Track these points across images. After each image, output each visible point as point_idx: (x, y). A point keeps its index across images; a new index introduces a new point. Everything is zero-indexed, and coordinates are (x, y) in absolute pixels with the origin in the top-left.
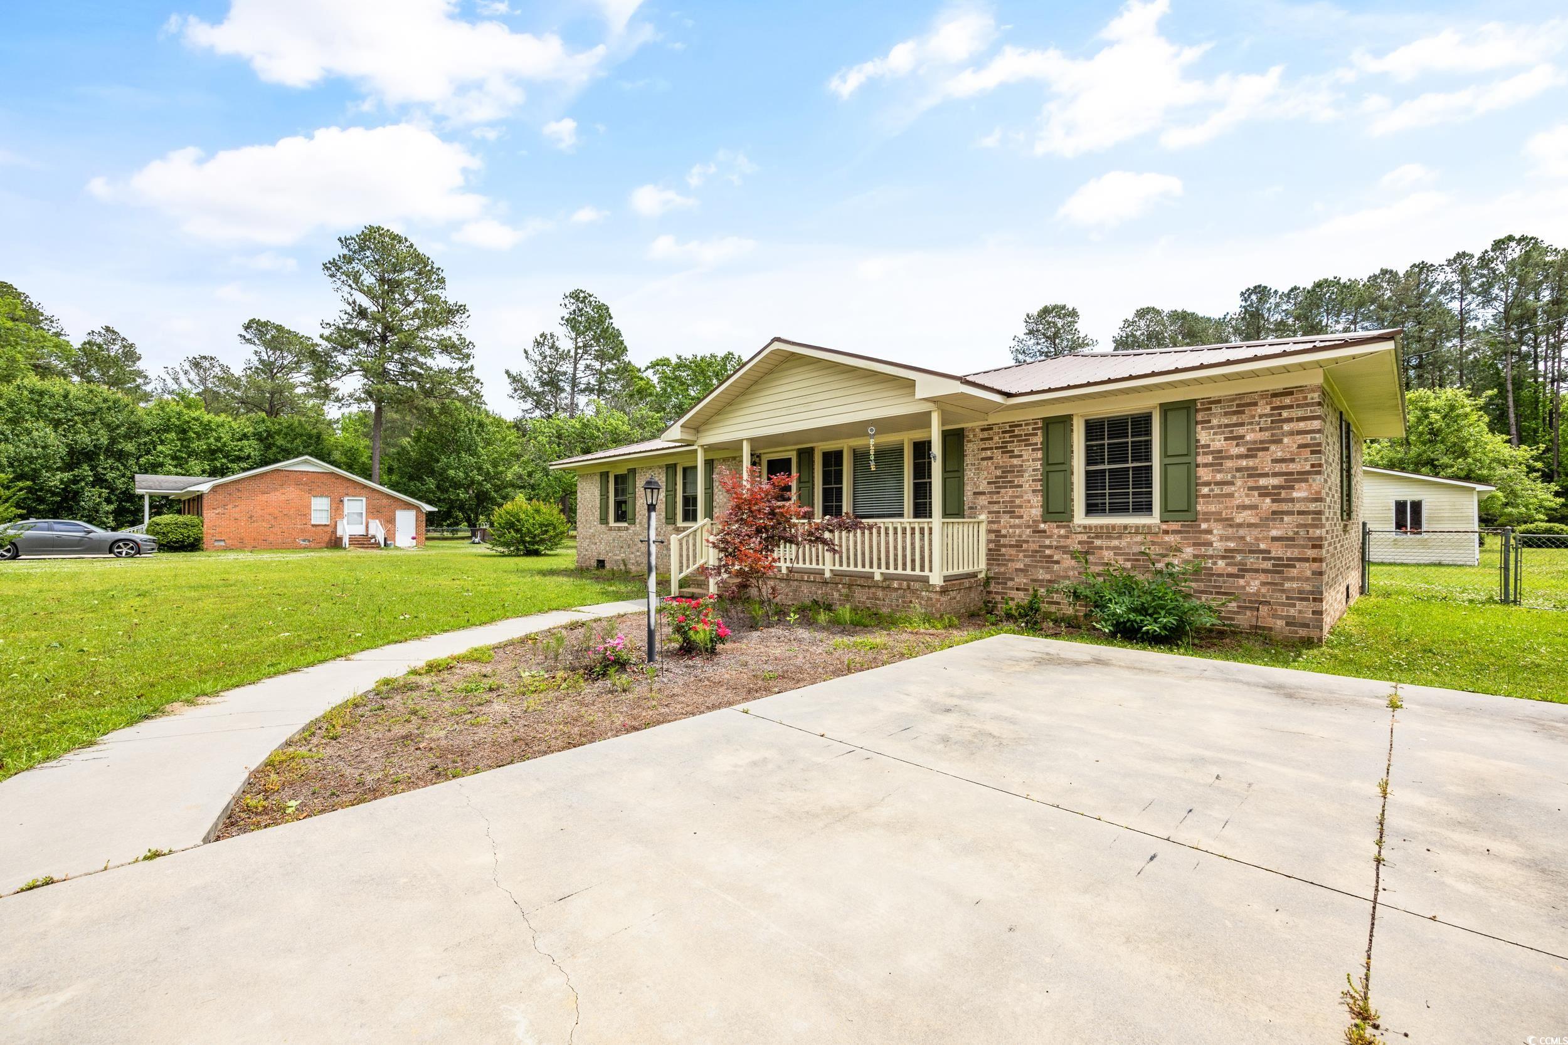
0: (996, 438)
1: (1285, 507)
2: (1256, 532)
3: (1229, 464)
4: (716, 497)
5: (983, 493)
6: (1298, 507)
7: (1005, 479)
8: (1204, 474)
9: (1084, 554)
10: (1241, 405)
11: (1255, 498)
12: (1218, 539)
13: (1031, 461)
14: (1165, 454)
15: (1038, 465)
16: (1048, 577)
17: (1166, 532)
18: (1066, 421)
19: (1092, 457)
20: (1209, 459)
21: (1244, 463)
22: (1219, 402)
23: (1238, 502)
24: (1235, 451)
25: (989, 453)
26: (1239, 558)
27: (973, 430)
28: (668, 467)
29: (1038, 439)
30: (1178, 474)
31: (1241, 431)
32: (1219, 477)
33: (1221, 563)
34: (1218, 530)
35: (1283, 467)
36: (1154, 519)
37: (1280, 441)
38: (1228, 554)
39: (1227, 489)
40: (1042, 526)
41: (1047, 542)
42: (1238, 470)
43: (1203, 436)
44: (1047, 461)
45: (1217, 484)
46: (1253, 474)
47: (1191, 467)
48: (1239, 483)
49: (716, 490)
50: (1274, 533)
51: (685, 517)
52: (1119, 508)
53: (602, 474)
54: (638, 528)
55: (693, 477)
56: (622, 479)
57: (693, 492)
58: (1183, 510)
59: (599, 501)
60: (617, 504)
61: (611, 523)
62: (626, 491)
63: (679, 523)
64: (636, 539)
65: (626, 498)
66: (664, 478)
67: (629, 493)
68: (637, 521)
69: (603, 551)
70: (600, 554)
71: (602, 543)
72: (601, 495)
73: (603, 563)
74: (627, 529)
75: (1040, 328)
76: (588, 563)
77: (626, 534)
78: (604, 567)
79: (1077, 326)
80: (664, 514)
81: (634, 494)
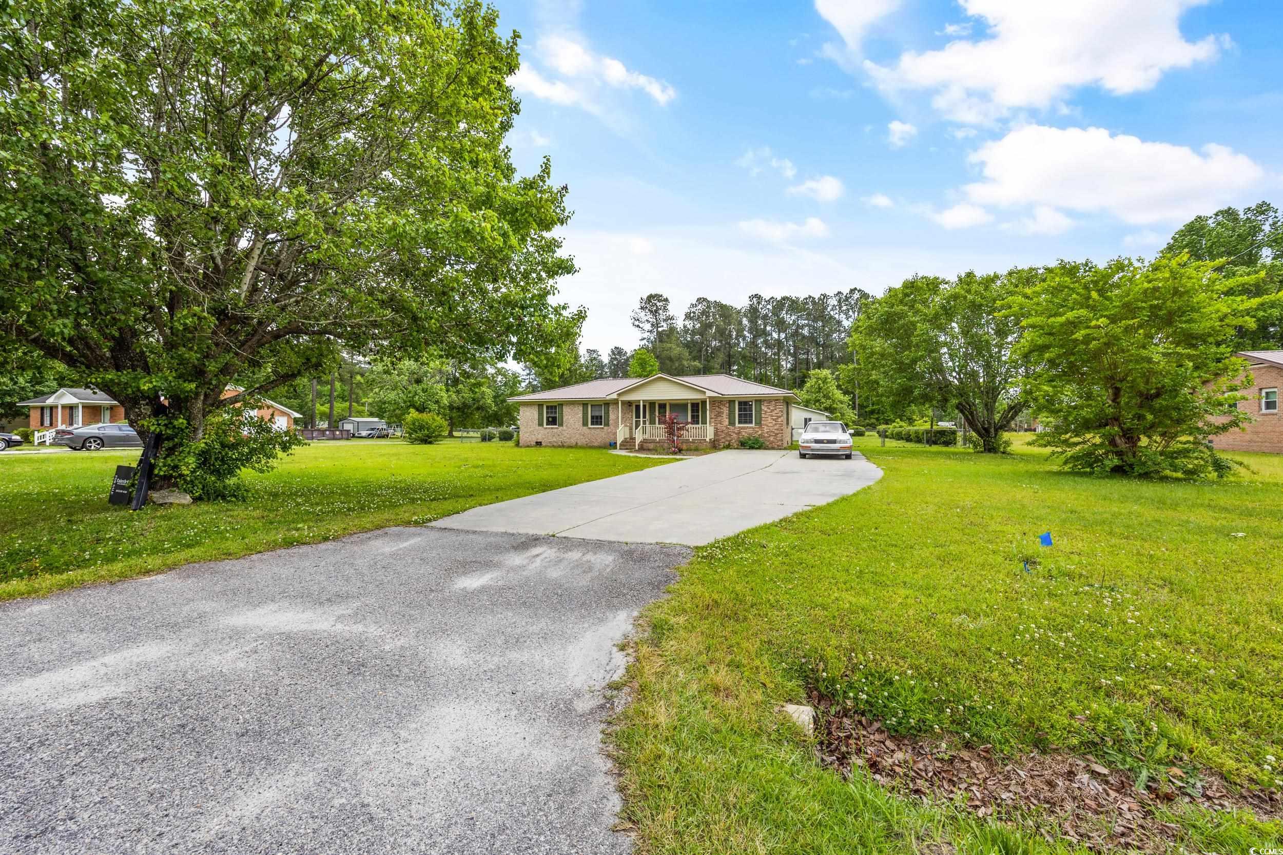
0: (716, 404)
1: (777, 423)
2: (772, 428)
3: (767, 414)
4: (610, 417)
5: (713, 418)
6: (779, 423)
7: (719, 414)
8: (763, 415)
9: (739, 433)
10: (770, 401)
11: (772, 421)
12: (766, 429)
13: (726, 411)
14: (756, 411)
16: (730, 439)
17: (756, 428)
18: (734, 401)
19: (740, 410)
20: (764, 412)
21: (770, 413)
22: (765, 400)
23: (769, 421)
25: (714, 408)
26: (769, 433)
28: (583, 404)
29: (728, 405)
30: (758, 415)
31: (770, 407)
32: (766, 416)
33: (766, 434)
34: (765, 427)
36: (753, 425)
37: (776, 410)
39: (767, 419)
40: (728, 427)
41: (730, 431)
42: (769, 415)
43: (763, 408)
44: (730, 411)
46: (772, 416)
47: (761, 414)
48: (769, 418)
49: (610, 414)
50: (775, 428)
51: (592, 424)
52: (746, 422)
53: (540, 405)
54: (565, 428)
55: (597, 408)
56: (552, 407)
57: (597, 414)
58: (759, 423)
59: (536, 416)
60: (548, 418)
61: (545, 426)
62: (555, 413)
63: (590, 426)
64: (563, 432)
65: (555, 415)
66: (582, 409)
67: (559, 414)
68: (564, 425)
69: (540, 438)
70: (538, 439)
71: (539, 434)
72: (539, 414)
73: (541, 442)
74: (558, 428)
75: (648, 306)
76: (529, 444)
77: (555, 430)
78: (541, 445)
79: (668, 307)
80: (581, 422)
81: (562, 414)
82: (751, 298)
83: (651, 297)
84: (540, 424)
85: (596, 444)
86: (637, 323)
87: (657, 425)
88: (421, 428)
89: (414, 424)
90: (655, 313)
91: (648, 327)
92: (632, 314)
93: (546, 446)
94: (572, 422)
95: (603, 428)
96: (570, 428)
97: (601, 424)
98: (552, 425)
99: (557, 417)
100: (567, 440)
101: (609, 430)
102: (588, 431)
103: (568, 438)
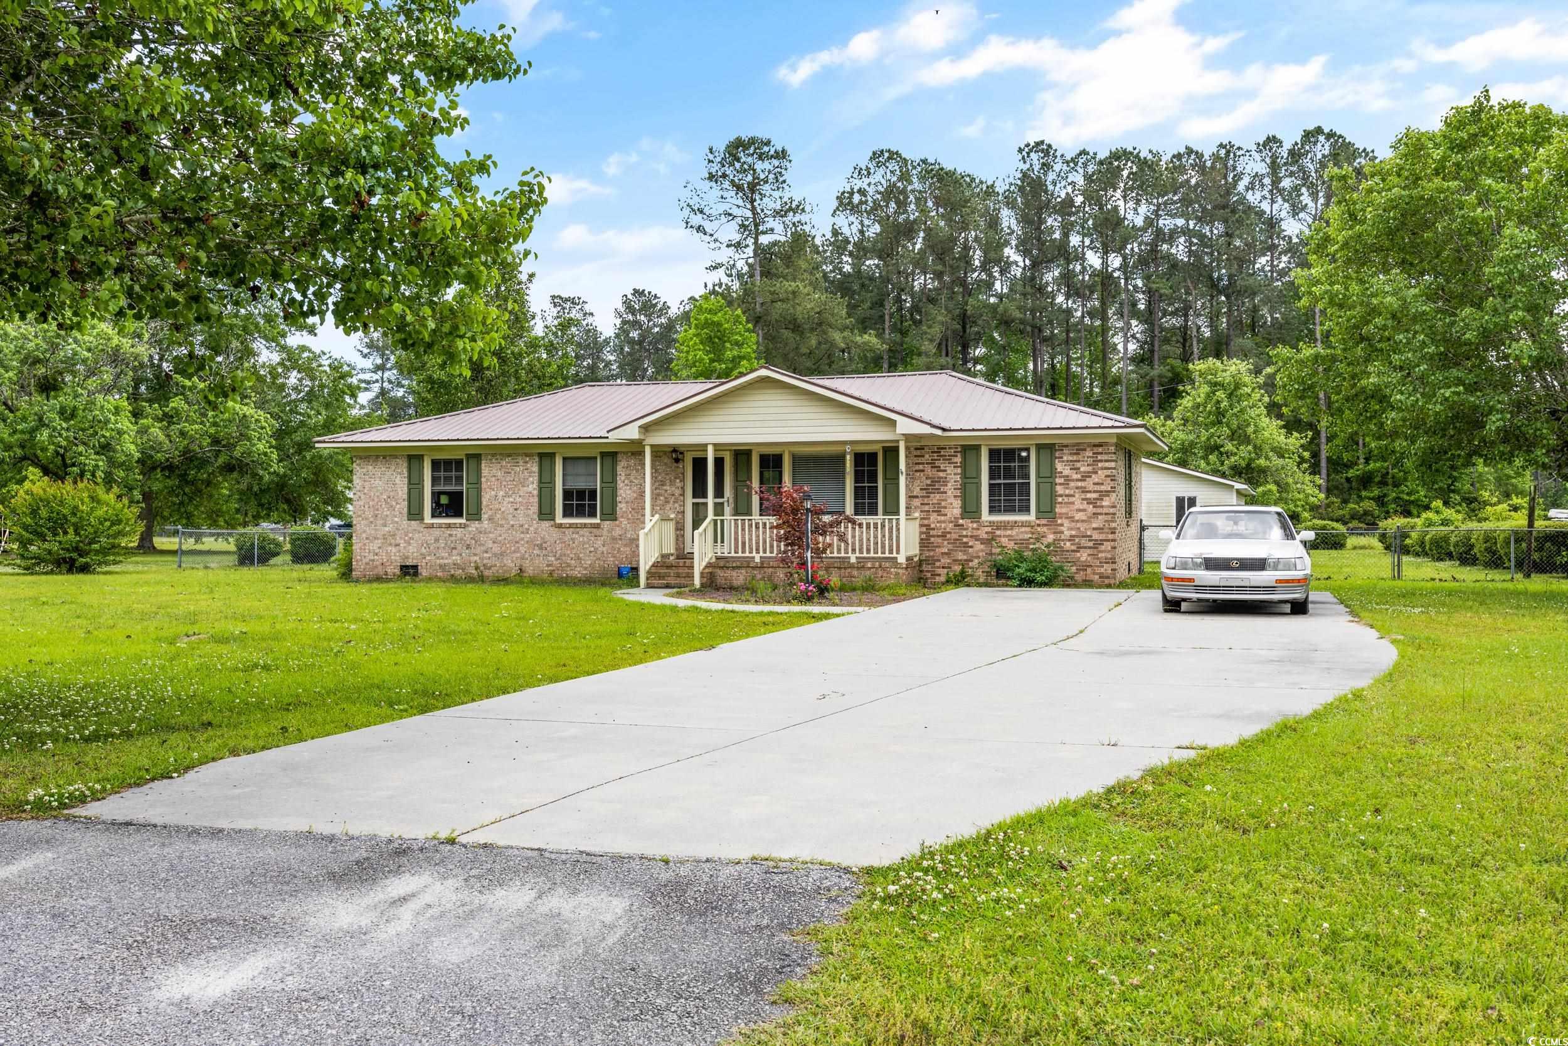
0: (927, 456)
1: (1099, 510)
2: (1085, 525)
3: (1072, 484)
4: (620, 492)
5: (917, 497)
6: (1105, 510)
7: (934, 486)
8: (1060, 489)
9: (989, 541)
10: (1078, 449)
11: (1085, 506)
12: (1067, 529)
13: (953, 475)
14: (1038, 476)
15: (958, 478)
16: (965, 557)
17: (1039, 525)
18: (977, 448)
19: (993, 474)
20: (1062, 480)
21: (1079, 484)
22: (1067, 446)
23: (1076, 507)
24: (1075, 476)
25: (921, 467)
26: (1077, 540)
28: (541, 456)
29: (958, 459)
30: (1046, 487)
31: (1078, 465)
32: (1067, 492)
33: (1068, 544)
34: (1066, 523)
35: (1098, 488)
36: (1032, 517)
37: (1096, 473)
38: (1072, 539)
39: (1071, 499)
40: (961, 521)
41: (964, 533)
42: (1077, 488)
43: (1059, 467)
44: (964, 476)
45: (1067, 496)
46: (1084, 491)
47: (1053, 485)
48: (1077, 496)
49: (620, 484)
50: (1094, 525)
51: (567, 512)
52: (1010, 510)
53: (413, 458)
54: (485, 524)
55: (581, 468)
56: (448, 464)
57: (581, 484)
58: (1048, 512)
59: (402, 491)
60: (436, 496)
61: (428, 519)
62: (459, 480)
63: (559, 519)
64: (483, 538)
65: (458, 488)
66: (535, 468)
67: (468, 483)
68: (485, 517)
69: (412, 553)
70: (407, 558)
71: (409, 544)
72: (410, 483)
73: (415, 567)
74: (465, 526)
75: (729, 171)
76: (380, 571)
77: (459, 532)
78: (416, 574)
79: (787, 176)
80: (535, 508)
81: (477, 484)
82: (1026, 151)
83: (737, 147)
84: (415, 514)
85: (578, 572)
86: (697, 220)
87: (756, 517)
88: (58, 524)
89: (34, 512)
90: (750, 191)
91: (730, 232)
92: (685, 194)
93: (430, 579)
94: (506, 506)
95: (597, 526)
96: (502, 526)
97: (593, 514)
98: (447, 516)
99: (462, 493)
100: (494, 561)
101: (617, 532)
102: (555, 534)
103: (495, 555)
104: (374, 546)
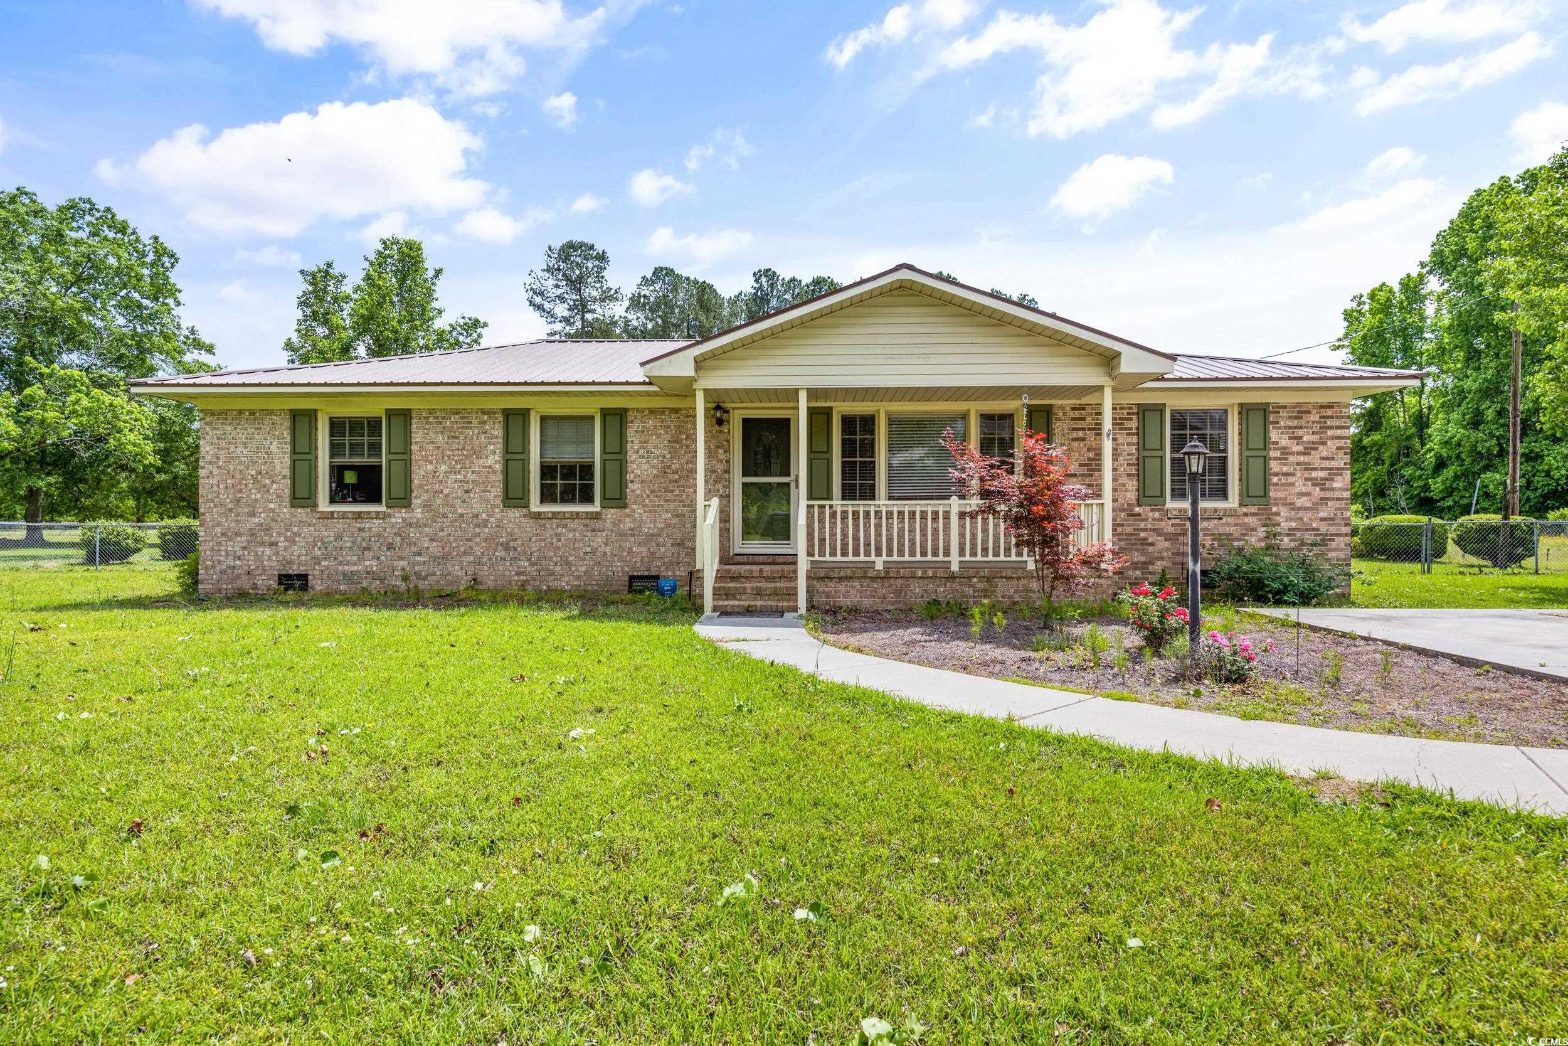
0: (1089, 419)
1: (1328, 494)
2: (1309, 514)
3: (1292, 459)
4: (632, 467)
5: (1075, 475)
6: (1337, 494)
7: (1098, 462)
8: (1274, 466)
9: (1175, 536)
10: (1300, 412)
11: (1308, 488)
12: (1284, 520)
14: (1242, 447)
15: (1133, 449)
16: (1143, 559)
17: (1246, 515)
18: (1158, 410)
19: (1180, 446)
20: (1277, 454)
21: (1302, 459)
22: (1284, 407)
23: (1297, 490)
24: (1296, 448)
25: (1081, 434)
26: (1298, 534)
27: (1062, 407)
28: (508, 414)
29: (1133, 424)
30: (1256, 465)
31: (1300, 432)
32: (1285, 469)
33: (1286, 539)
34: (1284, 512)
35: (1326, 464)
36: (1234, 503)
37: (1324, 444)
38: (1291, 532)
39: (1291, 479)
40: (1137, 509)
41: (1142, 525)
42: (1298, 464)
43: (1274, 435)
44: (1142, 446)
45: (1284, 474)
46: (1309, 468)
47: (1265, 459)
48: (1298, 474)
49: (631, 456)
50: (1322, 515)
51: (547, 496)
52: (1201, 494)
53: (300, 411)
54: (418, 513)
55: (568, 430)
56: (356, 424)
57: (568, 454)
58: (1257, 496)
59: (281, 462)
60: (337, 472)
61: (324, 504)
62: (375, 448)
63: (535, 506)
64: (413, 533)
65: (372, 461)
66: (498, 431)
67: (389, 452)
68: (416, 502)
69: (298, 557)
70: (290, 563)
71: (294, 542)
72: (294, 452)
73: (303, 577)
74: (385, 516)
75: (562, 265)
76: (245, 583)
77: (375, 525)
78: (305, 587)
79: (605, 274)
80: (497, 490)
81: (404, 455)
83: (571, 246)
84: (302, 497)
85: (565, 583)
87: (837, 503)
90: (576, 284)
92: (530, 280)
93: (329, 599)
94: (451, 486)
95: (596, 516)
96: (444, 516)
97: (588, 498)
98: (355, 501)
99: (380, 467)
100: (432, 567)
101: (628, 524)
102: (530, 527)
103: (434, 558)
104: (236, 546)
